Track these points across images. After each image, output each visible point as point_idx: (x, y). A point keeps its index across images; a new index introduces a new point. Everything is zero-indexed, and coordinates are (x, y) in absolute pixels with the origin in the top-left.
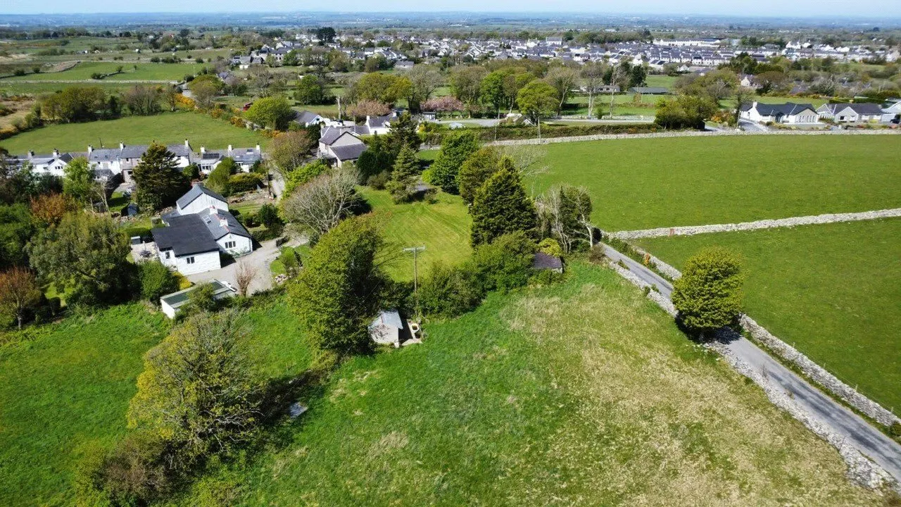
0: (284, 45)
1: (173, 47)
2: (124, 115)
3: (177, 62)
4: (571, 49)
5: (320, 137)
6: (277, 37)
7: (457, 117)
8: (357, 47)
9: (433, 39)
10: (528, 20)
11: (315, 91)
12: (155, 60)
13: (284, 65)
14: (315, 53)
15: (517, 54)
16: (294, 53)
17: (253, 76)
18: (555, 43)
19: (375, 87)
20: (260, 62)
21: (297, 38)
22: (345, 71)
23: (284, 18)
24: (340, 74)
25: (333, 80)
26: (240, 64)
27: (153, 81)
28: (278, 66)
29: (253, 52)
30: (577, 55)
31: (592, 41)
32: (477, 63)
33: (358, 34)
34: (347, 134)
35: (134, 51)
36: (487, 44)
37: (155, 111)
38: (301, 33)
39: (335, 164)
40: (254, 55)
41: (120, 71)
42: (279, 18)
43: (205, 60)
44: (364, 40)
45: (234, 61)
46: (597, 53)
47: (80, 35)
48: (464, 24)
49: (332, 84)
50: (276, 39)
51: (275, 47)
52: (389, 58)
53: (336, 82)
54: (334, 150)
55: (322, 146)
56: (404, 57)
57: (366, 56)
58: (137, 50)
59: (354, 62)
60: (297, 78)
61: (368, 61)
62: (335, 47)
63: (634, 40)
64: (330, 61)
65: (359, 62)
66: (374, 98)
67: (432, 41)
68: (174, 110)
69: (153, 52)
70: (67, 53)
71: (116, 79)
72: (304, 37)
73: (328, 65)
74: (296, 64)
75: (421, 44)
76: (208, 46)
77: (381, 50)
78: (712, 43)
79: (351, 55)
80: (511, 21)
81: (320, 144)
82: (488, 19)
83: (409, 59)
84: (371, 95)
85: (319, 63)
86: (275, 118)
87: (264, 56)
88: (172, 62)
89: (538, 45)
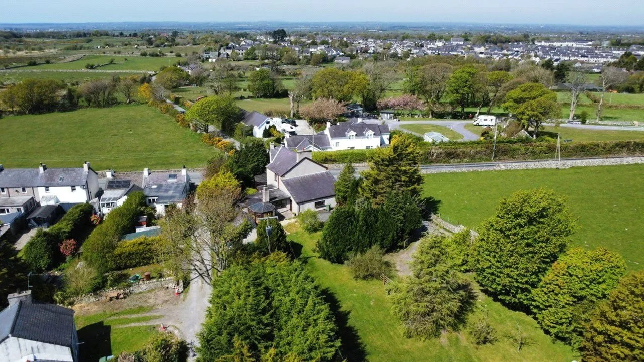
0: (246, 43)
1: (162, 44)
2: (81, 107)
3: (160, 56)
4: (475, 48)
5: (268, 161)
6: (243, 37)
7: (416, 117)
8: (303, 45)
9: (360, 40)
10: (424, 27)
11: (268, 84)
12: (144, 54)
13: (245, 59)
14: (270, 49)
15: (431, 51)
16: (253, 49)
17: (218, 68)
18: (458, 43)
19: (331, 84)
20: (226, 57)
21: (257, 38)
22: (295, 64)
23: (250, 25)
24: (290, 67)
25: (284, 72)
26: (210, 58)
27: (135, 71)
28: (241, 60)
29: (222, 48)
30: (481, 53)
31: (487, 42)
32: (401, 59)
33: (303, 35)
34: (306, 160)
35: (134, 47)
36: (404, 44)
37: (111, 103)
38: (261, 35)
39: (288, 206)
40: (222, 51)
41: (112, 62)
42: (247, 25)
43: (183, 55)
44: (309, 40)
45: (205, 55)
46: (496, 51)
47: (102, 35)
48: (378, 30)
49: (284, 75)
50: (241, 39)
51: (239, 45)
52: (330, 54)
53: (287, 73)
54: (287, 184)
55: (270, 176)
56: (341, 54)
57: (311, 52)
58: (136, 46)
59: (301, 57)
60: (253, 70)
61: (313, 57)
62: (286, 45)
63: (520, 42)
64: (282, 56)
65: (306, 57)
66: (329, 95)
67: (361, 41)
68: (130, 103)
69: (147, 47)
70: (85, 48)
71: (105, 69)
72: (263, 37)
73: (280, 59)
74: (254, 59)
75: (353, 43)
76: (188, 43)
77: (323, 47)
78: (585, 44)
79: (299, 51)
80: (412, 28)
81: (268, 171)
82: (396, 27)
83: (345, 55)
84: (326, 94)
85: (273, 58)
86: (222, 119)
87: (229, 52)
88: (157, 55)
89: (445, 44)
